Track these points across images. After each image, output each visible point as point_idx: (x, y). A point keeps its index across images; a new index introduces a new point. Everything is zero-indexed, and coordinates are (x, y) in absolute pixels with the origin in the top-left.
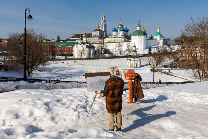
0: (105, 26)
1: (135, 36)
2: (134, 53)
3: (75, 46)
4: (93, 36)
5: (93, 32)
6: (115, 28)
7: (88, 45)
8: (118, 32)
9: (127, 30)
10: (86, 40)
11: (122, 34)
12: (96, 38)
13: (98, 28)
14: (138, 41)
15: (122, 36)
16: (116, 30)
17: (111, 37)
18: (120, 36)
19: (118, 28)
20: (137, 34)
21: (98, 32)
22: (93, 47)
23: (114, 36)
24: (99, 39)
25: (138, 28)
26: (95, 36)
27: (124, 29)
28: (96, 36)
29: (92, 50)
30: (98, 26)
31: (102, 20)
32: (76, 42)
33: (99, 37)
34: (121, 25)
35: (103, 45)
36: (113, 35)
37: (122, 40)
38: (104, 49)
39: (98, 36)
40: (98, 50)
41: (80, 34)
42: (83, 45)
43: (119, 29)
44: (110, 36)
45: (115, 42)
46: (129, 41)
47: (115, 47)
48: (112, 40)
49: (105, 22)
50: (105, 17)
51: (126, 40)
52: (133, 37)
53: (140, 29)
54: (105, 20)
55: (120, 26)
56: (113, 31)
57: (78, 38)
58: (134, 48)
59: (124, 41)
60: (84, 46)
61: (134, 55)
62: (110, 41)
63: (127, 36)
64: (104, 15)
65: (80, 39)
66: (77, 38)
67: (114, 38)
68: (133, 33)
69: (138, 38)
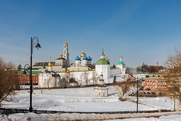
0: (68, 54)
1: (99, 65)
2: (101, 82)
3: (40, 75)
4: (56, 65)
5: (56, 60)
6: (78, 57)
7: (54, 74)
8: (81, 60)
9: (90, 59)
10: (52, 69)
11: (85, 63)
12: (59, 67)
13: (61, 57)
14: (102, 69)
15: (85, 64)
16: (79, 59)
17: (75, 66)
18: (83, 65)
19: (81, 56)
20: (101, 63)
21: (62, 60)
22: (59, 76)
23: (77, 65)
24: (62, 68)
25: (102, 57)
26: (58, 65)
27: (87, 58)
28: (60, 65)
29: (58, 79)
30: (61, 55)
31: (65, 48)
32: (39, 70)
33: (62, 66)
34: (84, 53)
35: (68, 74)
36: (76, 63)
37: (86, 68)
38: (69, 78)
39: (62, 64)
40: (64, 79)
41: (43, 63)
42: (48, 73)
43: (82, 58)
44: (73, 65)
45: (79, 71)
46: (93, 70)
47: (81, 76)
48: (76, 69)
49: (68, 50)
50: (67, 45)
51: (90, 68)
52: (96, 66)
53: (104, 58)
54: (67, 49)
55: (83, 55)
56: (76, 60)
57: (41, 67)
58: (101, 77)
59: (87, 70)
60: (49, 75)
61: (101, 84)
62: (74, 70)
63: (90, 65)
64: (66, 43)
65: (43, 68)
66: (39, 67)
67: (78, 67)
68: (97, 62)
69: (102, 67)
